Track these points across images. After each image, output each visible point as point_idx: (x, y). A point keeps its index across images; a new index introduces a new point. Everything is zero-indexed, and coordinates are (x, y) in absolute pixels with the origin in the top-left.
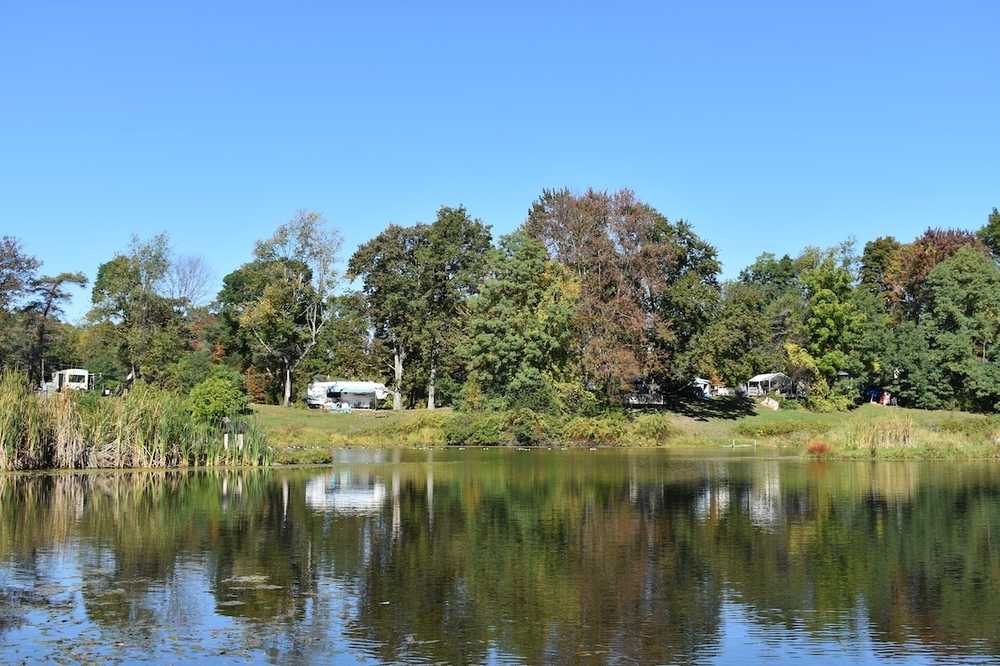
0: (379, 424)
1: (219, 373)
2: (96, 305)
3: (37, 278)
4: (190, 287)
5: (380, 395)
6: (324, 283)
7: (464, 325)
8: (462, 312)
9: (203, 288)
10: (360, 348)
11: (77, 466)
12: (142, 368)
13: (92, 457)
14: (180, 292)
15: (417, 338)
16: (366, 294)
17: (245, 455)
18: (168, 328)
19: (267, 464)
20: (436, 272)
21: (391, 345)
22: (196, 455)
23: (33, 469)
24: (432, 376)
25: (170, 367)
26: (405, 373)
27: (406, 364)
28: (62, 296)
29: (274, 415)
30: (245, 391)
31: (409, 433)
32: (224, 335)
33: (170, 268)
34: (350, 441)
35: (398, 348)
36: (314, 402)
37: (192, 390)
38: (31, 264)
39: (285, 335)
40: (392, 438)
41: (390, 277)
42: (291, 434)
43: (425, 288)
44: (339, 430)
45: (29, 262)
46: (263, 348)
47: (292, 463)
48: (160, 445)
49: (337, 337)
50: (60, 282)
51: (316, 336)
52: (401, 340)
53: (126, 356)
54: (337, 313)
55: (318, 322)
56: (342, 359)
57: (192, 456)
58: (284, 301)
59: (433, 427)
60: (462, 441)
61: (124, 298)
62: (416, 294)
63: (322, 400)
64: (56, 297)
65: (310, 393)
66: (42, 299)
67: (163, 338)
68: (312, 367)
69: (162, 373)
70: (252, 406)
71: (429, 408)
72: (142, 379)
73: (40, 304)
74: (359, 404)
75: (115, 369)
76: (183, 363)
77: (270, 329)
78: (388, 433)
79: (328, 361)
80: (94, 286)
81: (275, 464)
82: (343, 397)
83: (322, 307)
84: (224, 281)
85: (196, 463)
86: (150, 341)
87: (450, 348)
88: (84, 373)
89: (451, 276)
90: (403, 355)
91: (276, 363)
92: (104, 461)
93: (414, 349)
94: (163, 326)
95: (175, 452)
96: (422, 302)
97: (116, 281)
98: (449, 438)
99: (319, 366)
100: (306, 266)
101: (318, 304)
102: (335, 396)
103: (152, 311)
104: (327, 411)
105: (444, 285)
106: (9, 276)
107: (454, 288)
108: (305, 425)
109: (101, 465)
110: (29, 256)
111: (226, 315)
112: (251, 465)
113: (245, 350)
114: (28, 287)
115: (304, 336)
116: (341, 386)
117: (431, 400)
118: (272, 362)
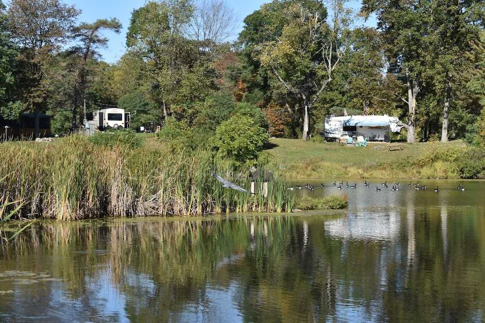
0: (392, 157)
1: (242, 110)
2: (130, 49)
3: (77, 24)
4: (214, 29)
5: (394, 128)
6: (339, 21)
7: (477, 59)
8: (475, 46)
9: (226, 31)
10: (375, 80)
11: (128, 215)
12: (172, 106)
13: (140, 207)
14: (205, 34)
15: (430, 72)
16: (380, 30)
17: (270, 203)
18: (194, 69)
19: (289, 210)
20: (448, 6)
21: (404, 79)
22: (228, 203)
23: (92, 218)
24: (446, 109)
25: (197, 105)
26: (418, 107)
27: (419, 97)
28: (99, 41)
29: (294, 148)
30: (266, 127)
31: (422, 166)
32: (247, 74)
33: (195, 13)
34: (366, 175)
35: (411, 82)
36: (331, 136)
37: (218, 128)
38: (72, 12)
39: (303, 73)
40: (406, 171)
41: (403, 13)
42: (310, 168)
43: (439, 22)
44: (355, 164)
45: (69, 11)
46: (281, 85)
47: (312, 209)
48: (196, 194)
49: (352, 70)
50: (97, 28)
51: (332, 72)
52: (414, 74)
53: (158, 95)
54: (352, 47)
55: (334, 58)
56: (357, 91)
57: (224, 204)
58: (302, 40)
59: (446, 160)
60: (475, 174)
61: (154, 42)
62: (429, 29)
63: (338, 134)
64: (94, 42)
65: (327, 126)
66: (82, 44)
67: (191, 78)
68: (328, 100)
69: (190, 111)
70: (273, 140)
71: (443, 142)
72: (173, 117)
73: (80, 48)
74: (374, 137)
75: (147, 104)
76: (209, 101)
77: (290, 68)
78: (402, 166)
79: (343, 93)
80: (128, 31)
81: (296, 210)
82: (359, 131)
83: (337, 44)
84: (245, 21)
85: (228, 210)
86: (179, 82)
87: (463, 82)
88: (120, 111)
89: (464, 10)
90: (417, 89)
91: (294, 98)
92: (150, 209)
93: (427, 83)
94: (191, 67)
95: (209, 201)
96: (435, 37)
97: (147, 26)
98: (462, 171)
99: (335, 98)
100: (322, 5)
101: (333, 42)
102: (351, 130)
103: (180, 53)
104: (343, 144)
105: (457, 19)
106: (53, 25)
107: (467, 22)
108: (322, 160)
109: (148, 213)
110: (69, 6)
111: (248, 55)
112: (275, 211)
113: (265, 87)
114: (69, 34)
115: (321, 73)
116: (357, 120)
117: (444, 133)
118: (292, 99)
